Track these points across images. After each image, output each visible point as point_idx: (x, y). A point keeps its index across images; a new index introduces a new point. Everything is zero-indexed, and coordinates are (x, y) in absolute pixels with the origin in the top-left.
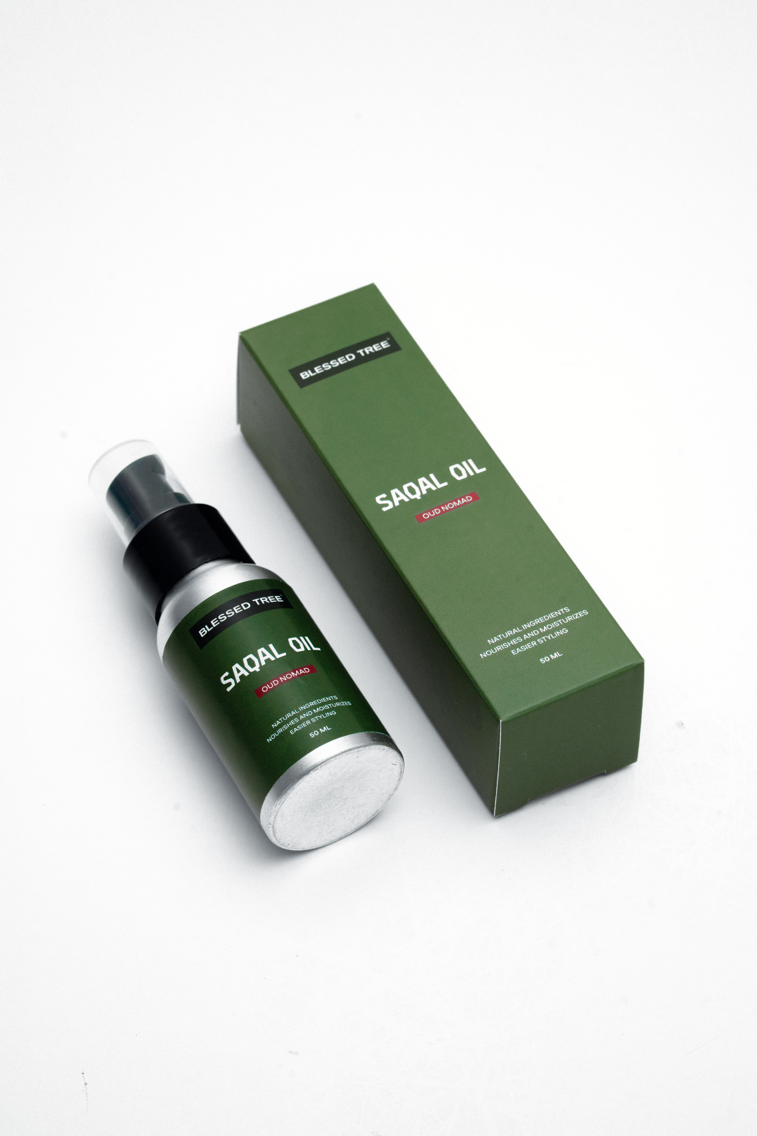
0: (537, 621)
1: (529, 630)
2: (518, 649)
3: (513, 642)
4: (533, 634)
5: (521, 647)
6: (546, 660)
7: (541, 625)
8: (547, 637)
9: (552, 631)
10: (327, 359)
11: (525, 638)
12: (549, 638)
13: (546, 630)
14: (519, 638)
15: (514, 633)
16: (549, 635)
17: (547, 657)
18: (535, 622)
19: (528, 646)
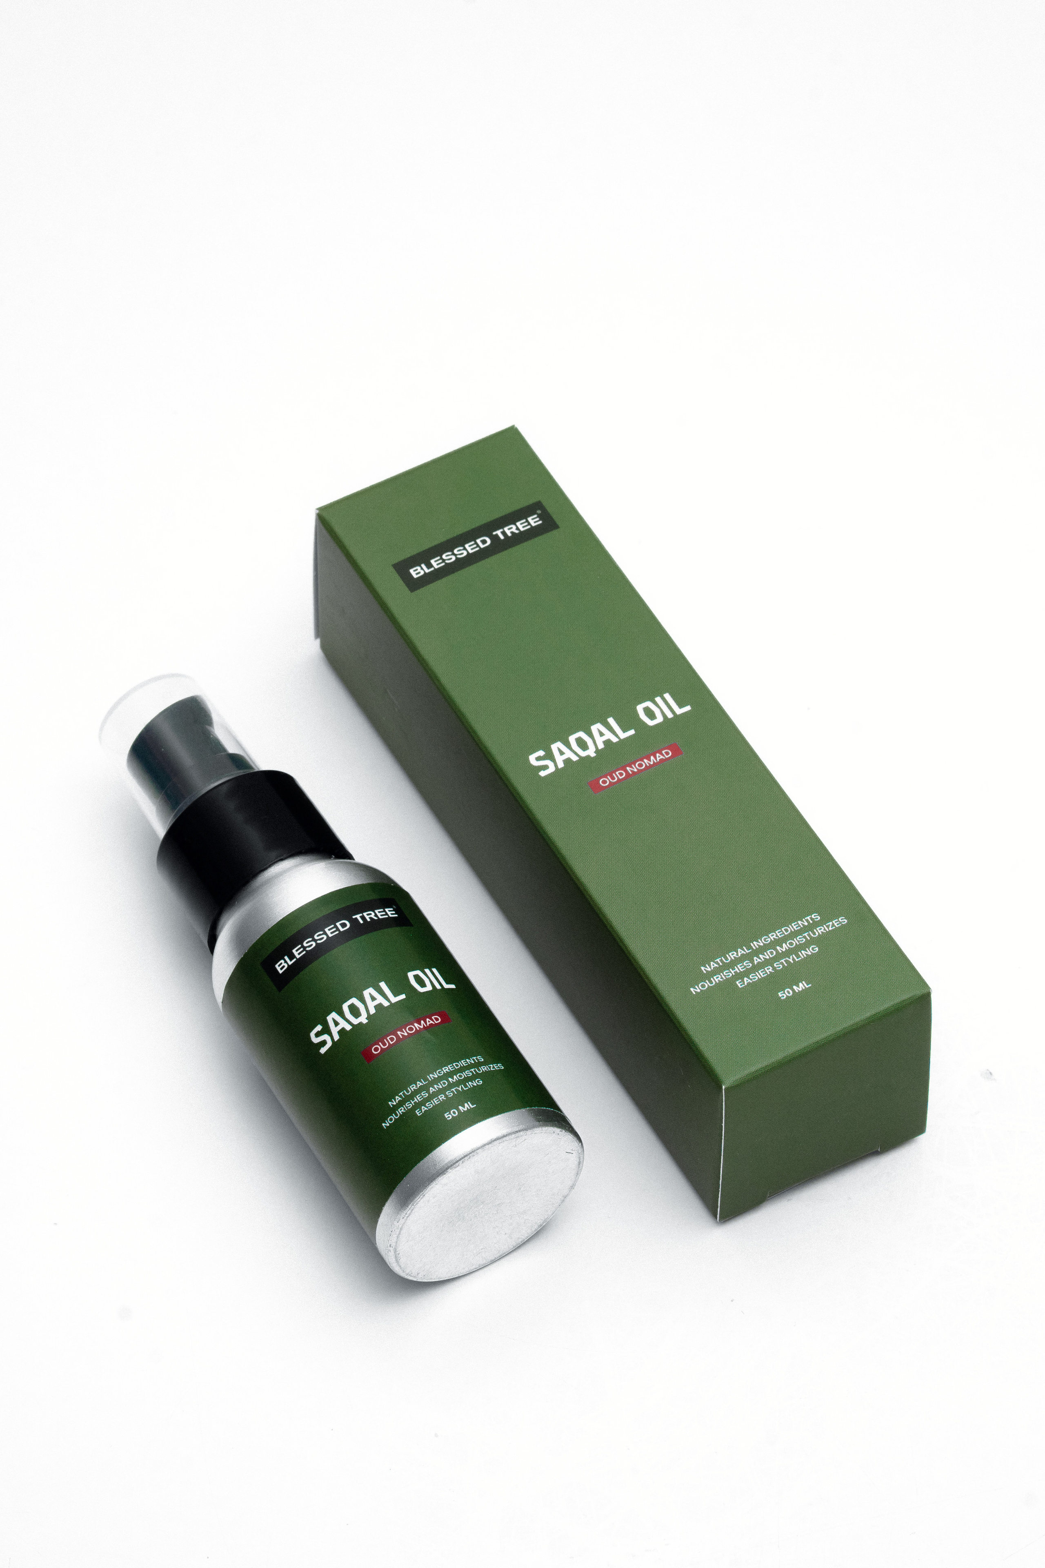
0: (772, 937)
1: (762, 950)
2: (745, 979)
3: (738, 968)
4: (768, 955)
5: (750, 976)
6: (788, 994)
7: (779, 942)
8: (787, 959)
9: (795, 951)
10: (449, 545)
11: (756, 962)
12: (791, 960)
13: (786, 948)
14: (746, 962)
15: (739, 955)
16: (791, 956)
17: (789, 990)
18: (769, 937)
19: (760, 974)
